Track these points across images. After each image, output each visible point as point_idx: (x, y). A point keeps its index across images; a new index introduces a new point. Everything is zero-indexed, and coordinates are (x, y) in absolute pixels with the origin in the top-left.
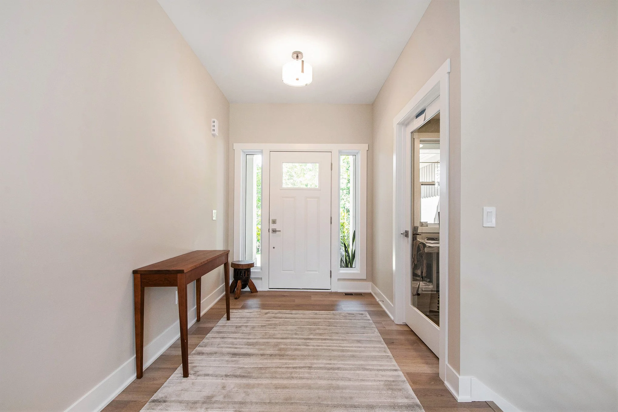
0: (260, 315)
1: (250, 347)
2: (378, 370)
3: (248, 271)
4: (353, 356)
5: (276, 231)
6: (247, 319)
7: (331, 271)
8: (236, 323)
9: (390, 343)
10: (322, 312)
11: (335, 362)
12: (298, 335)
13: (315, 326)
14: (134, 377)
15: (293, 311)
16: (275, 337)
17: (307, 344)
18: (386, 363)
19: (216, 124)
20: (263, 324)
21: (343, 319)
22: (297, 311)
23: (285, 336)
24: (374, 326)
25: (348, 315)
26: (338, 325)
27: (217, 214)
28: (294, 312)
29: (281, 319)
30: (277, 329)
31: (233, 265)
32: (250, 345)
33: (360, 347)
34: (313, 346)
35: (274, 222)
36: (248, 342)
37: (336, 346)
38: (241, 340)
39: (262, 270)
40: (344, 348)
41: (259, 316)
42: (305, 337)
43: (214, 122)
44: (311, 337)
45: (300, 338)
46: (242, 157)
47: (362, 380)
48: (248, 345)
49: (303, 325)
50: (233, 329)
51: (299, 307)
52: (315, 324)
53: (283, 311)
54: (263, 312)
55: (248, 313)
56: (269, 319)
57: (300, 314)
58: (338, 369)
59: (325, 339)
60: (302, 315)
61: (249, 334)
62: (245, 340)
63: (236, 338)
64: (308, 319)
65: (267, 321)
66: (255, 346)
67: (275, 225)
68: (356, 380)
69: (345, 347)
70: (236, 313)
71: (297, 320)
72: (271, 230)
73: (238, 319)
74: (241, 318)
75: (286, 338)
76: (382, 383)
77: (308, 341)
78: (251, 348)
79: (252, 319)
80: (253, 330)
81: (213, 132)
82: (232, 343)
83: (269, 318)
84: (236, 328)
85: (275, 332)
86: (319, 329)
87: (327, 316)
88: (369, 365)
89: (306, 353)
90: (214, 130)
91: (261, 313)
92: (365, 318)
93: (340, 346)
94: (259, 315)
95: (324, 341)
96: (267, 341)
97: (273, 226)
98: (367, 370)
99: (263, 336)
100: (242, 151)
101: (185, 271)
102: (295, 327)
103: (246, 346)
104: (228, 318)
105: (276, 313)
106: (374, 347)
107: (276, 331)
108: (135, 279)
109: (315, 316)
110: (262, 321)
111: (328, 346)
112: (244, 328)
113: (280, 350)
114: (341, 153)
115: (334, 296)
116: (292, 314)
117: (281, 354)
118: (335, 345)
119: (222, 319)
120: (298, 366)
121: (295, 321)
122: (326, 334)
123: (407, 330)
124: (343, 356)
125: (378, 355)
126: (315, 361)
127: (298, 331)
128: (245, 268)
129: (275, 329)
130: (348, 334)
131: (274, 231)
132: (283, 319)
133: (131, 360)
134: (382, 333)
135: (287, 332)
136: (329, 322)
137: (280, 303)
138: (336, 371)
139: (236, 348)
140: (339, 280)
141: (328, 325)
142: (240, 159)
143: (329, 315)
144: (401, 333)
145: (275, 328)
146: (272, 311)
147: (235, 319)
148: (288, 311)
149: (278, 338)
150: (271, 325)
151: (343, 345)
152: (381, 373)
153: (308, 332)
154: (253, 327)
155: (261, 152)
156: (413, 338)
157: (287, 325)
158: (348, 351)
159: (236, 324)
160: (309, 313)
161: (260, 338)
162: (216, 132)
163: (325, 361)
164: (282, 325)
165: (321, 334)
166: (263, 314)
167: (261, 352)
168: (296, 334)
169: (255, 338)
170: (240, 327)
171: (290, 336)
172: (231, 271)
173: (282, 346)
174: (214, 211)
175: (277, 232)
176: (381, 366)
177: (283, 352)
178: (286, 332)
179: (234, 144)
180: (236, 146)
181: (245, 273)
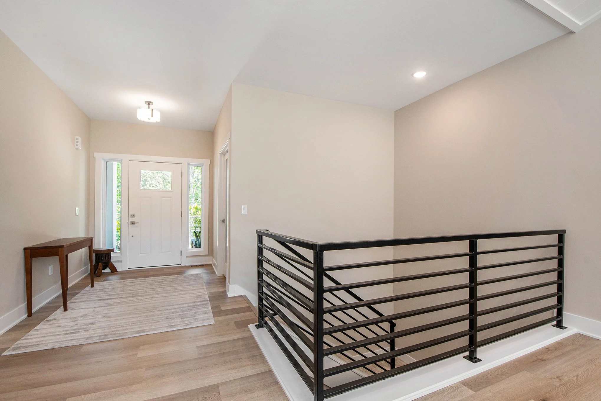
3: (109, 256)
5: (134, 223)
6: (108, 285)
7: (181, 251)
8: (100, 287)
14: (25, 316)
16: (130, 290)
17: (153, 290)
19: (80, 141)
20: (121, 286)
21: (184, 278)
23: (138, 289)
27: (80, 210)
31: (96, 251)
34: (157, 290)
35: (133, 216)
36: (110, 294)
38: (104, 294)
39: (121, 254)
41: (119, 283)
43: (78, 139)
45: (149, 289)
46: (103, 164)
49: (153, 283)
50: (98, 290)
51: (152, 276)
52: (162, 282)
53: (139, 279)
58: (170, 296)
61: (111, 291)
63: (100, 294)
65: (125, 284)
66: (115, 295)
67: (133, 218)
72: (130, 223)
74: (104, 285)
78: (112, 296)
79: (113, 285)
81: (77, 147)
82: (98, 296)
83: (127, 283)
84: (100, 290)
89: (151, 293)
90: (77, 145)
92: (199, 276)
95: (165, 288)
96: (124, 292)
97: (131, 220)
99: (121, 291)
100: (103, 159)
101: (64, 246)
103: (108, 296)
104: (93, 287)
105: (132, 280)
108: (25, 253)
112: (106, 289)
113: (133, 294)
114: (189, 165)
117: (134, 296)
119: (87, 287)
121: (148, 282)
122: (168, 285)
123: (223, 278)
126: (156, 295)
127: (148, 286)
128: (106, 252)
129: (131, 287)
131: (133, 223)
133: (23, 305)
135: (140, 287)
139: (101, 298)
140: (187, 257)
141: (171, 281)
142: (100, 166)
149: (133, 290)
150: (127, 286)
153: (155, 286)
154: (114, 288)
155: (121, 161)
157: (141, 284)
158: (180, 289)
161: (119, 292)
162: (80, 147)
163: (163, 295)
164: (137, 285)
165: (164, 285)
167: (120, 297)
168: (146, 287)
169: (115, 292)
170: (103, 289)
172: (94, 255)
174: (77, 208)
179: (95, 153)
180: (97, 155)
181: (106, 256)
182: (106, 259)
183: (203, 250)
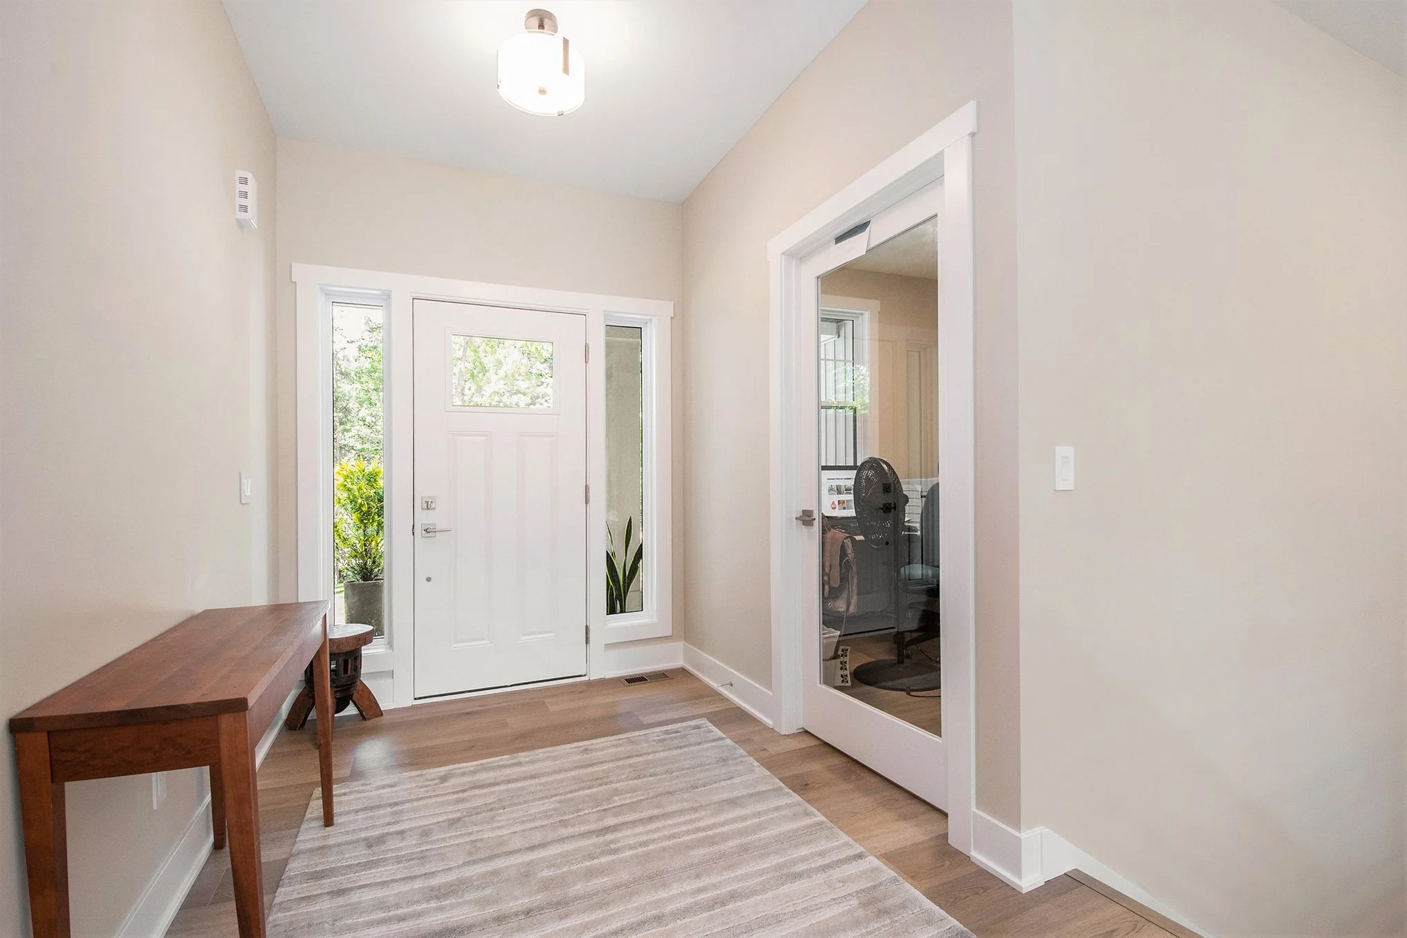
0: (426, 786)
1: (448, 902)
2: (824, 868)
3: (355, 659)
4: (745, 849)
5: (434, 531)
6: (389, 809)
7: (586, 626)
8: (361, 830)
9: (801, 786)
10: (598, 741)
11: (714, 879)
12: (573, 826)
13: (605, 787)
15: (520, 754)
16: (505, 849)
17: (612, 846)
18: (830, 845)
19: (251, 188)
20: (450, 817)
21: (663, 751)
22: (532, 753)
23: (537, 837)
24: (741, 751)
25: (667, 736)
26: (659, 769)
28: (523, 756)
29: (497, 788)
30: (498, 821)
32: (446, 896)
33: (744, 818)
34: (631, 847)
35: (428, 505)
36: (432, 889)
37: (688, 832)
38: (404, 888)
39: (392, 647)
40: (710, 833)
41: (427, 791)
42: (593, 827)
43: (244, 181)
44: (610, 821)
45: (583, 835)
47: (807, 910)
48: (438, 898)
49: (571, 792)
50: (360, 854)
51: (525, 740)
52: (598, 780)
53: (489, 760)
54: (433, 776)
55: (383, 787)
56: (461, 795)
57: (543, 760)
58: (733, 896)
59: (651, 819)
60: (549, 763)
61: (422, 858)
62: (417, 884)
63: (383, 884)
64: (572, 769)
65: (458, 801)
66: (462, 895)
67: (430, 512)
68: (794, 915)
69: (709, 828)
70: (345, 794)
71: (543, 780)
72: (418, 530)
73: (361, 815)
74: (371, 808)
75: (543, 845)
76: (854, 902)
77: (609, 837)
78: (452, 906)
79: (407, 806)
80: (428, 843)
81: (242, 215)
82: (381, 905)
83: (457, 792)
84: (370, 846)
85: (498, 833)
86: (616, 792)
87: (615, 750)
88: (794, 862)
89: (624, 876)
90: (244, 208)
91: (427, 780)
92: (711, 736)
93: (698, 830)
94: (421, 787)
95: (651, 827)
96: (489, 869)
97: (423, 518)
98: (799, 876)
99: (471, 854)
100: (322, 290)
102: (548, 805)
103: (433, 904)
104: (328, 820)
105: (473, 773)
106: (777, 809)
107: (499, 828)
108: (19, 756)
109: (586, 756)
110: (442, 804)
111: (670, 837)
112: (394, 843)
113: (545, 886)
114: (608, 319)
115: (604, 692)
116: (519, 764)
117: (555, 900)
118: (684, 828)
119: (304, 827)
120: (625, 922)
121: (542, 784)
122: (645, 802)
123: (815, 746)
124: (723, 855)
125: (798, 829)
126: (663, 894)
127: (565, 813)
128: (347, 649)
129: (496, 824)
130: (697, 788)
131: (428, 531)
132: (503, 787)
134: (771, 764)
135: (537, 824)
136: (631, 765)
137: (466, 737)
138: (731, 906)
139: (402, 919)
140: (608, 646)
141: (633, 775)
143: (621, 745)
144: (807, 755)
145: (492, 820)
146: (459, 768)
147: (351, 817)
148: (506, 759)
149: (519, 851)
150: (476, 811)
151: (702, 824)
152: (837, 873)
153: (594, 810)
154: (425, 833)
156: (836, 761)
157: (525, 802)
158: (725, 837)
159: (363, 835)
160: (568, 752)
161: (464, 864)
162: (251, 220)
163: (688, 886)
164: (510, 805)
165: (632, 807)
166: (435, 782)
167: (491, 911)
168: (564, 824)
169: (450, 869)
170: (381, 840)
171: (551, 836)
173: (546, 873)
175: (437, 534)
176: (822, 854)
177: (558, 894)
178: (532, 825)
179: (294, 265)
180: (300, 271)
181: (346, 663)
182: (346, 671)
183: (655, 620)
